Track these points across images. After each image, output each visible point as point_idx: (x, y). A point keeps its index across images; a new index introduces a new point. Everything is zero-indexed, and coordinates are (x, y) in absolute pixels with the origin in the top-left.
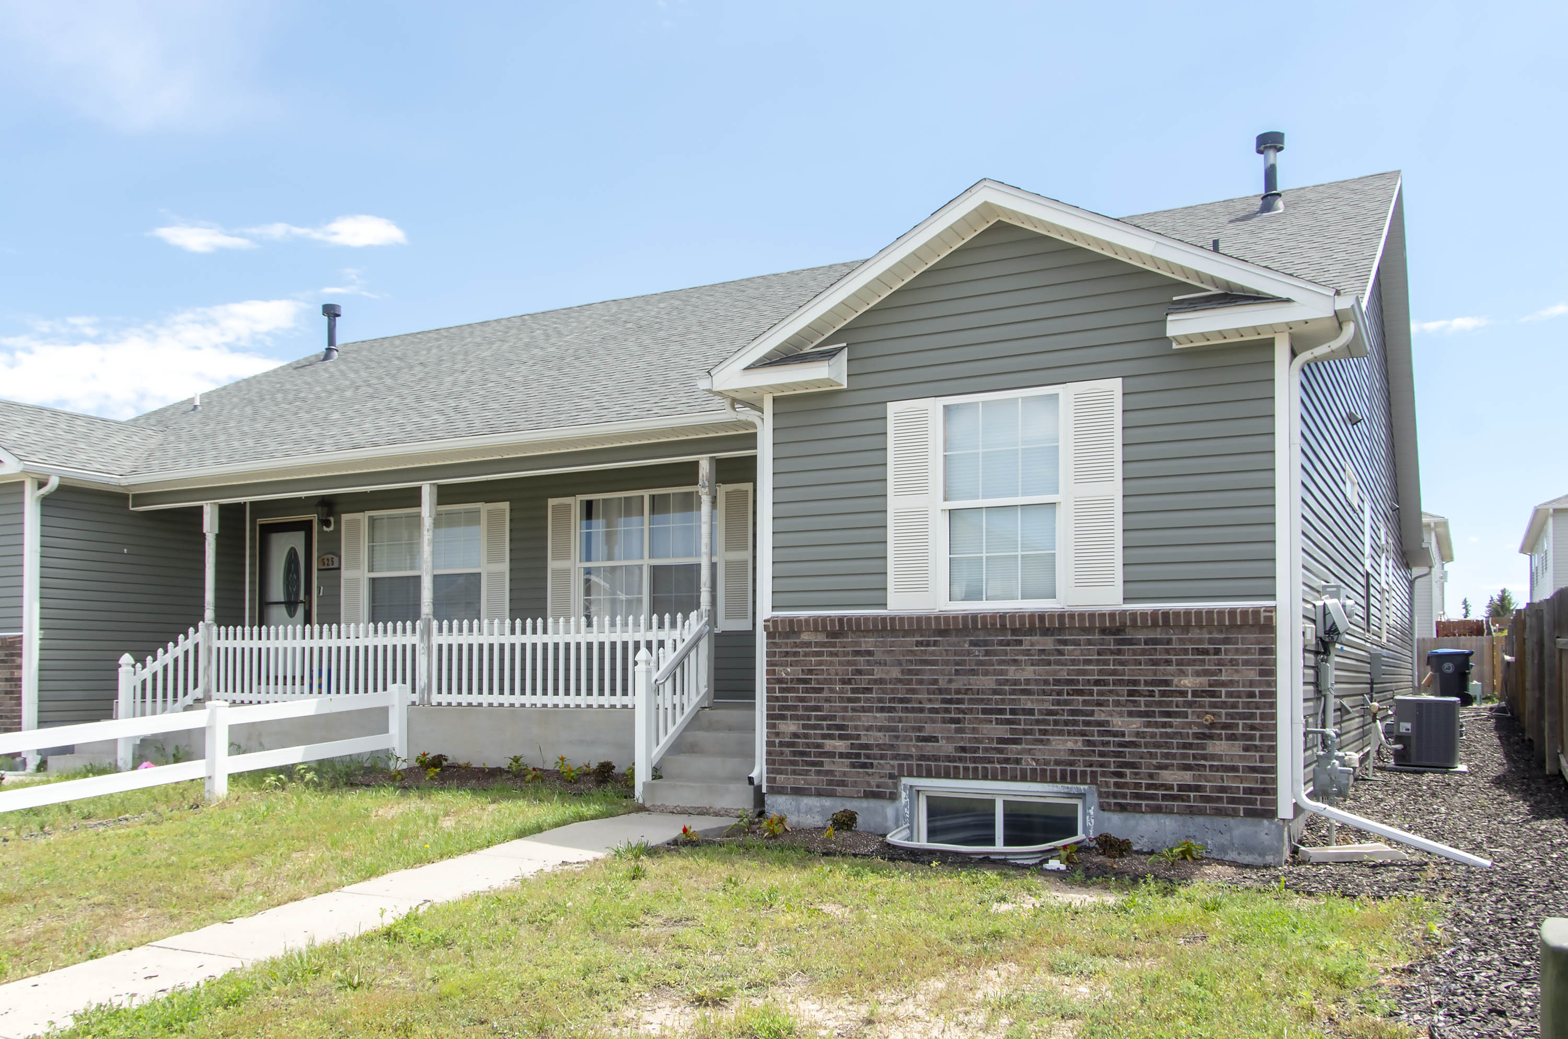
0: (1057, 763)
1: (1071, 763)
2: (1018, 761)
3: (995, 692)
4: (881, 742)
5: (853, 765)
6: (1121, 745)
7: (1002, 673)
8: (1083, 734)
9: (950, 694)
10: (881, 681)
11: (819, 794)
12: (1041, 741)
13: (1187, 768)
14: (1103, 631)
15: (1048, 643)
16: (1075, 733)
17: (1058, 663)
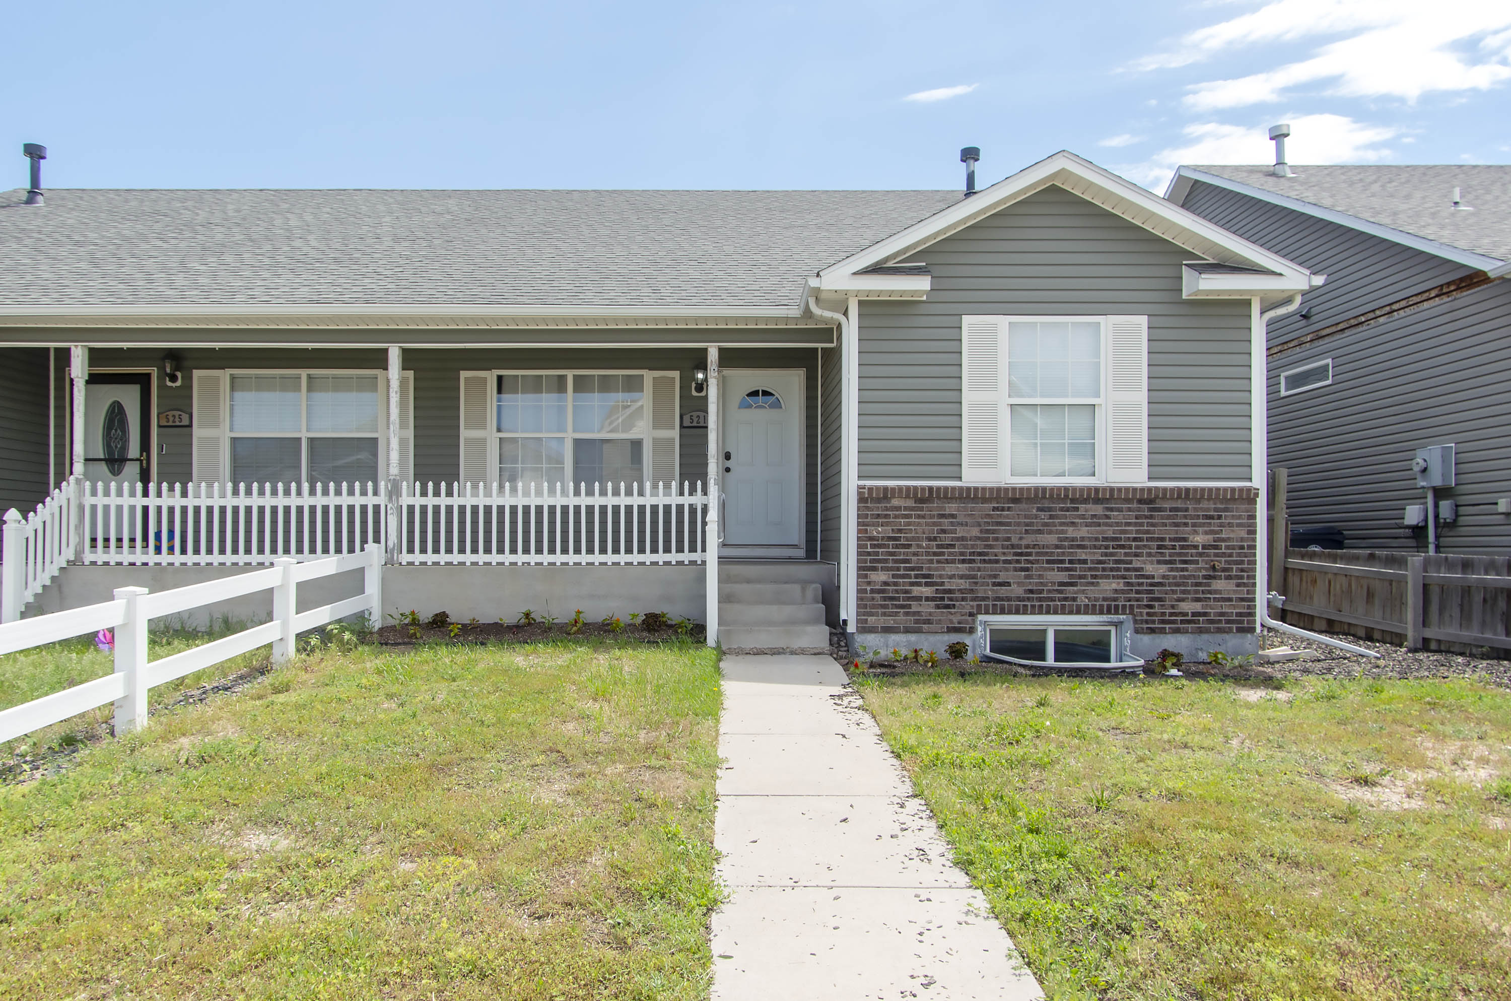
0: (1104, 599)
1: (1115, 599)
2: (1074, 599)
3: (1057, 547)
4: (962, 587)
5: (938, 607)
6: (1152, 585)
7: (1062, 532)
8: (1124, 577)
9: (1021, 548)
10: (963, 539)
11: (907, 631)
12: (1092, 584)
13: (1198, 600)
14: (1140, 501)
15: (1098, 509)
16: (1118, 577)
17: (1106, 525)
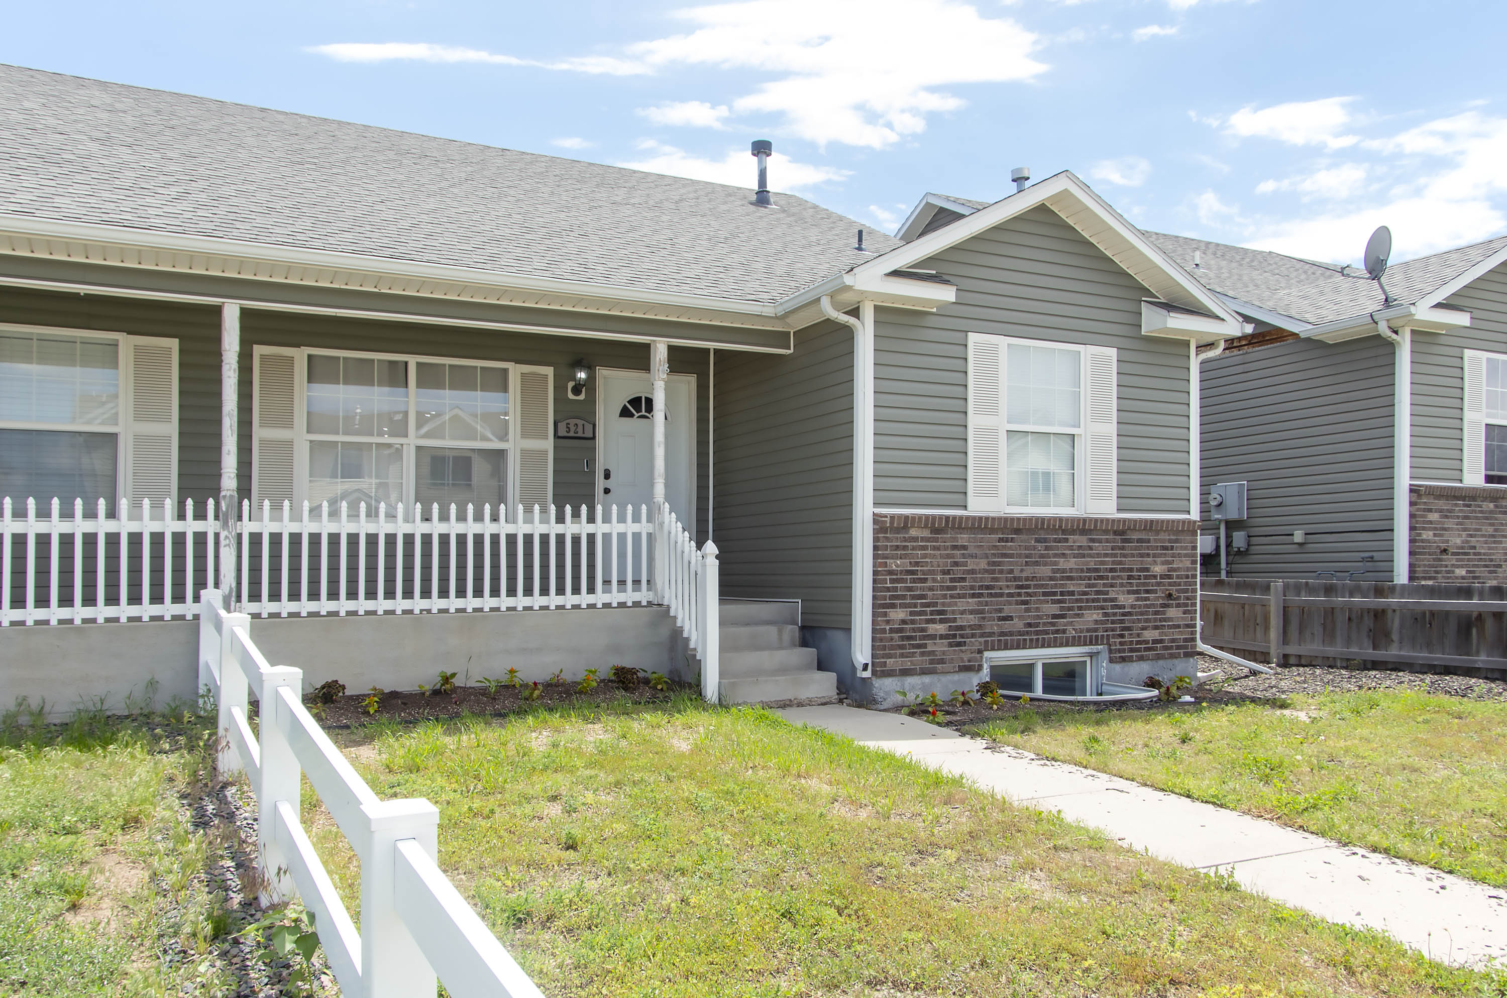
0: (1088, 630)
1: (1096, 630)
2: (1064, 631)
3: (1051, 579)
4: (972, 623)
5: (951, 645)
6: (1124, 614)
7: (1056, 564)
8: (1102, 608)
9: (1022, 581)
10: (973, 572)
11: (924, 672)
12: (1078, 615)
13: (1156, 628)
14: (1116, 533)
15: (1082, 540)
16: (1095, 608)
17: (1090, 556)
